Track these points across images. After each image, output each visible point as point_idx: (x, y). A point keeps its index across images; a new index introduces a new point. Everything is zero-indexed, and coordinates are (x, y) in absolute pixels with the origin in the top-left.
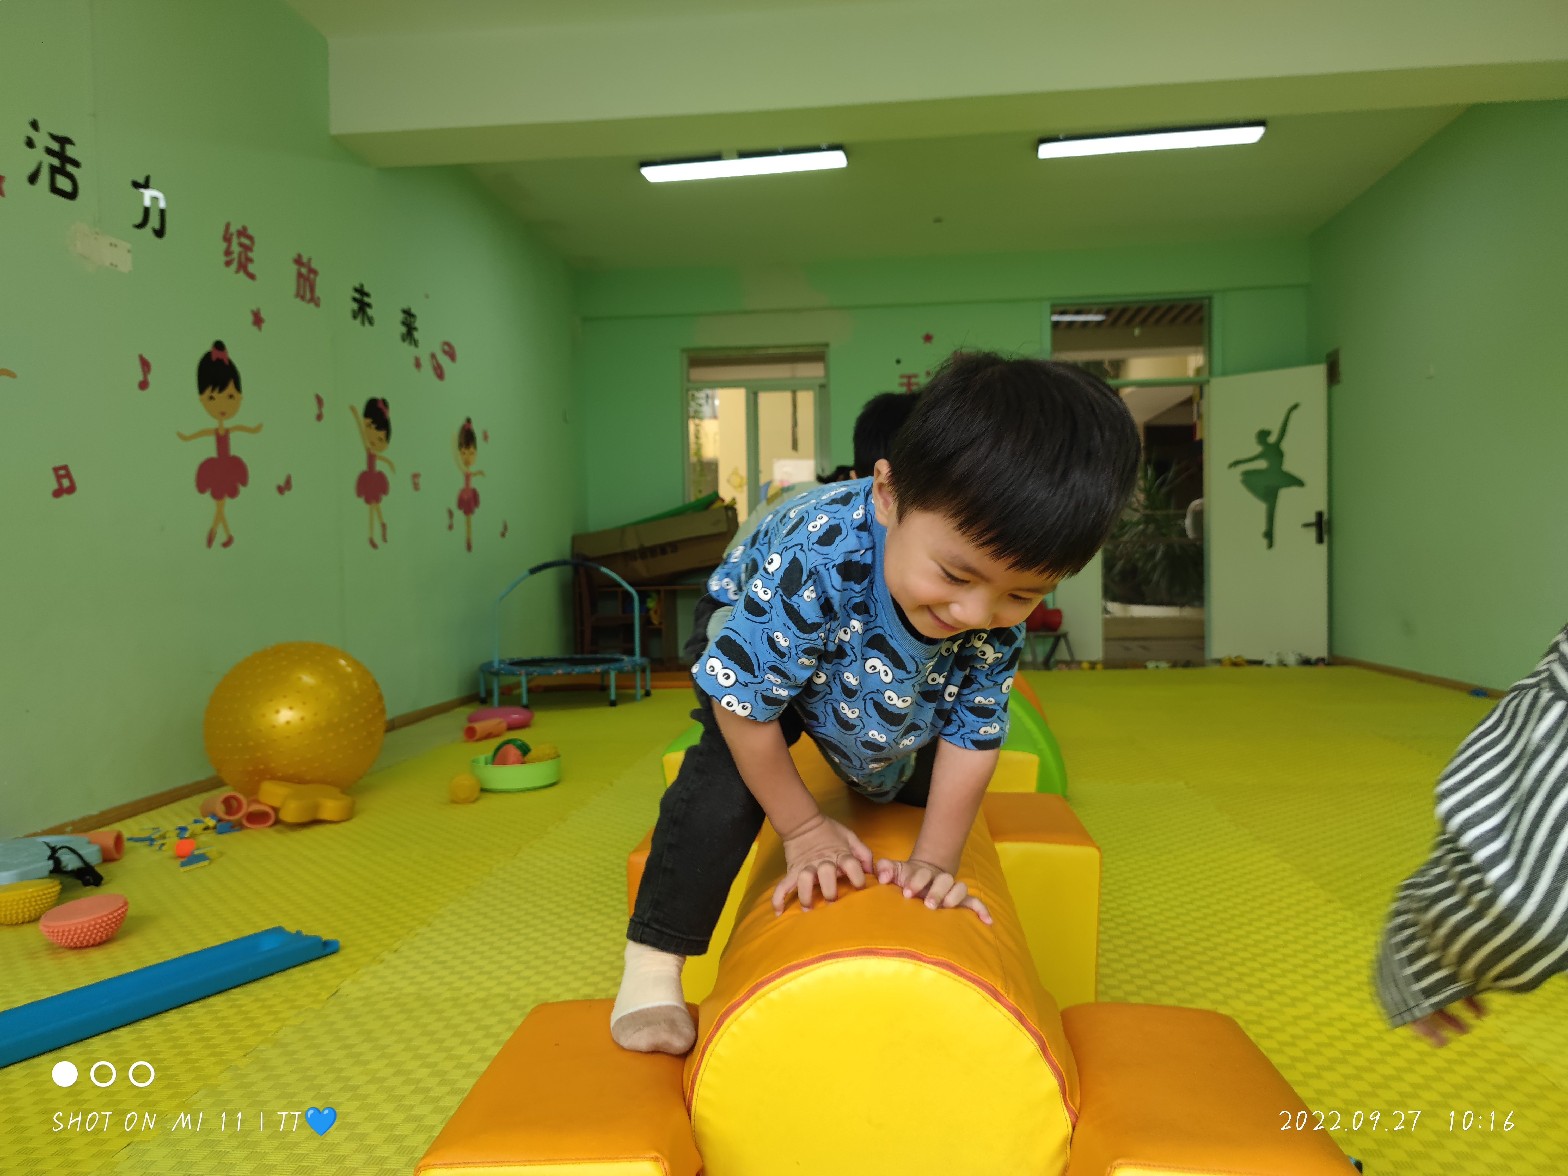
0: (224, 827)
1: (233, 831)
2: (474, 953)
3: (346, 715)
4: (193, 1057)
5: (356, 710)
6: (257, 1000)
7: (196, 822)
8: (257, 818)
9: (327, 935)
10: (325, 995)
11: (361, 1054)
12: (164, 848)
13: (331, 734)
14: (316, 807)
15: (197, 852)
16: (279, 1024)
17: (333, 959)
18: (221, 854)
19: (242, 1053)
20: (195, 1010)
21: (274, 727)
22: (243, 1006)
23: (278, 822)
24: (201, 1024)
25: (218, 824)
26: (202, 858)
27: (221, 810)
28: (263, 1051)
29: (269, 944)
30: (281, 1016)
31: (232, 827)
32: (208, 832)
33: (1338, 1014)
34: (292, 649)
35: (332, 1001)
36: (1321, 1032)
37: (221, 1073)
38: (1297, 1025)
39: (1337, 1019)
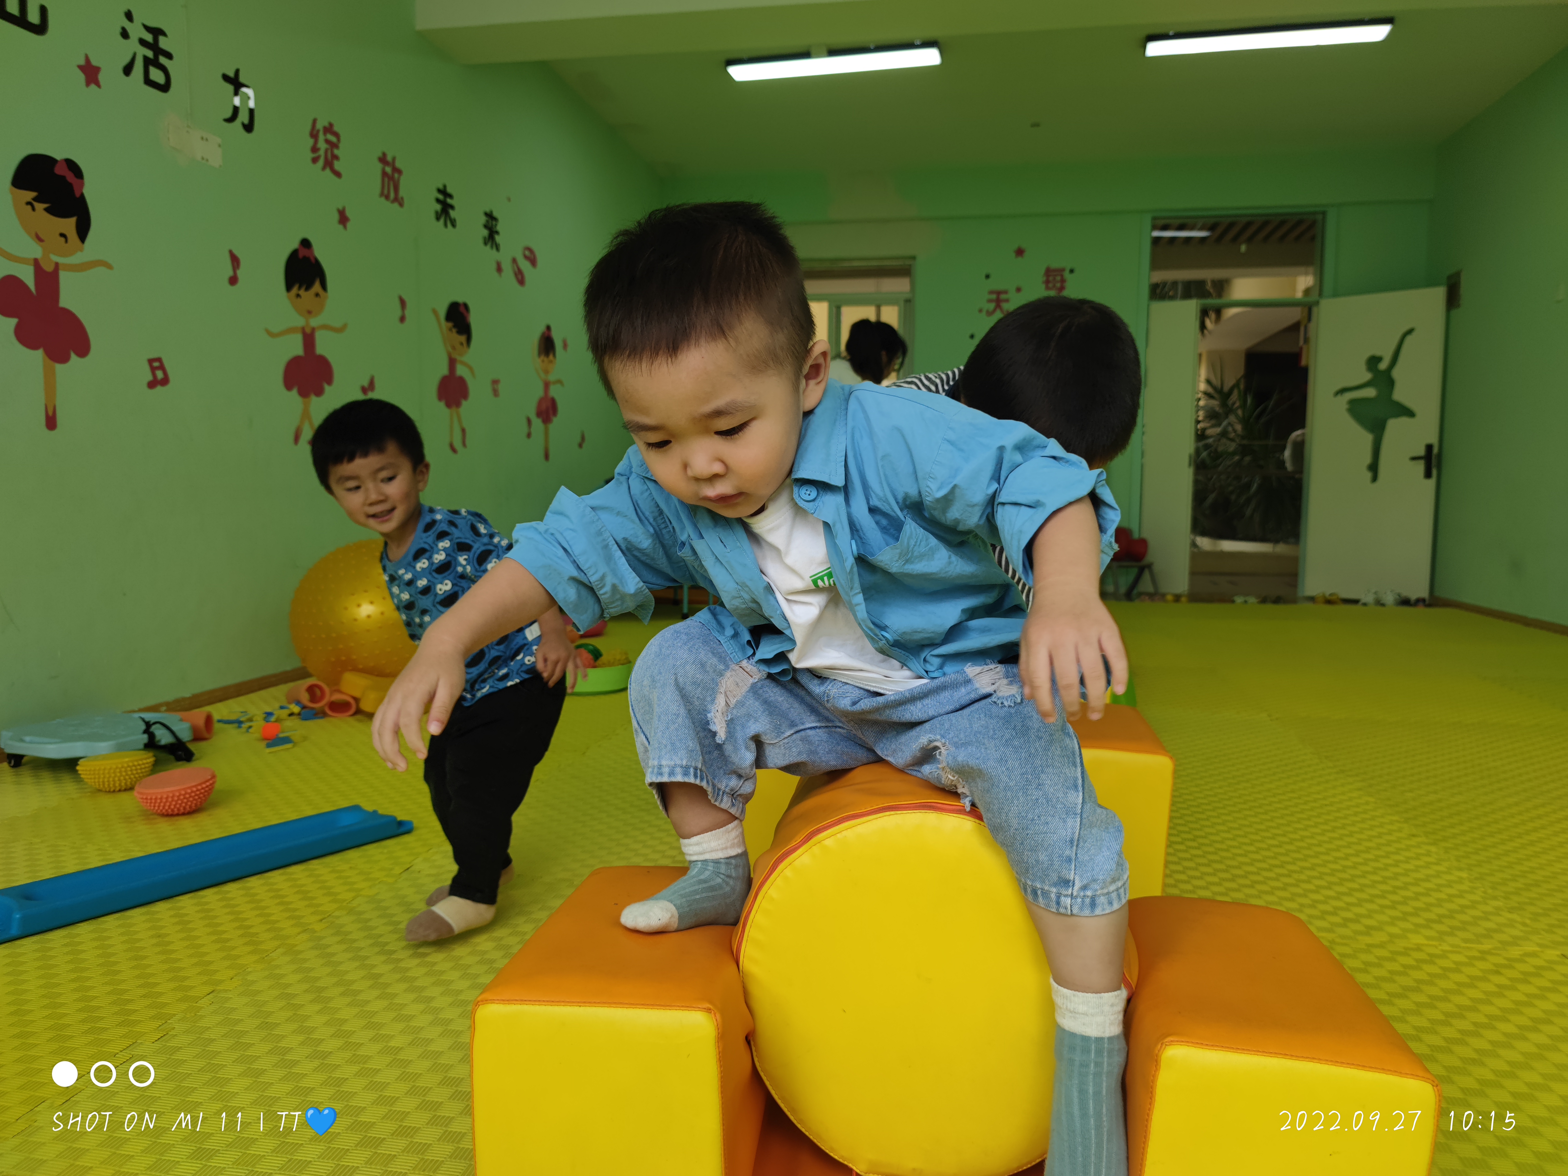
0: (308, 714)
1: (315, 718)
4: (273, 918)
6: (334, 871)
7: (282, 708)
8: (339, 707)
9: (401, 817)
10: (398, 870)
12: (250, 730)
15: (281, 735)
16: (353, 894)
17: (407, 838)
18: (305, 738)
19: (319, 917)
20: (277, 877)
21: (356, 620)
22: (320, 875)
23: (357, 711)
24: (281, 890)
25: (303, 711)
26: (287, 740)
27: (305, 698)
28: (338, 917)
29: (347, 820)
30: (355, 886)
31: (315, 715)
32: (293, 717)
33: (1415, 945)
34: (373, 546)
35: (405, 876)
36: (1396, 961)
37: (298, 934)
38: (1371, 952)
39: (1413, 949)
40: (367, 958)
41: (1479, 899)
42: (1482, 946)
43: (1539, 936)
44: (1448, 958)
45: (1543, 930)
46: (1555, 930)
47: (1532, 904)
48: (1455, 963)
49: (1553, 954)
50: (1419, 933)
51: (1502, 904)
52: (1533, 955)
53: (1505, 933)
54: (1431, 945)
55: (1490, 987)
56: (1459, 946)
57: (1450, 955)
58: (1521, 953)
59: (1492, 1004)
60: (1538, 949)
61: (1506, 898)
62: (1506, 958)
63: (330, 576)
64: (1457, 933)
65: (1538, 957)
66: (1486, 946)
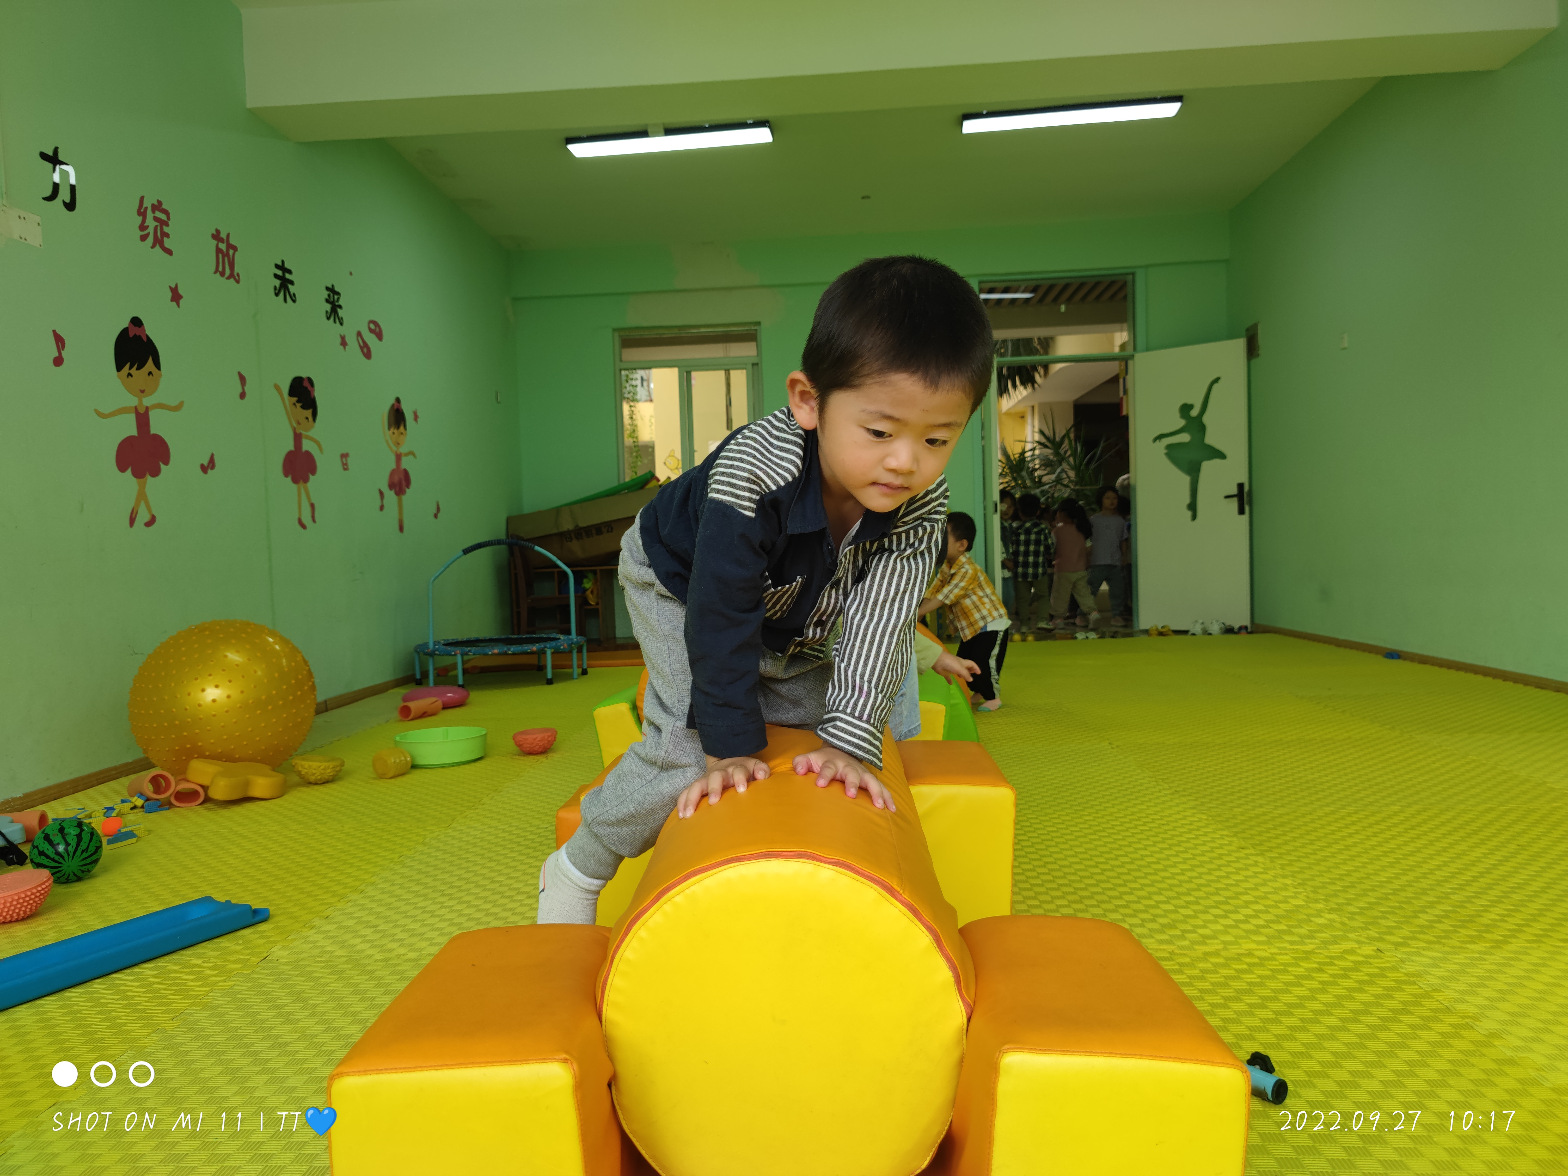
0: (152, 806)
1: (160, 810)
2: (405, 917)
3: (274, 692)
4: (119, 1021)
5: (284, 687)
6: (184, 967)
7: (123, 801)
8: (186, 797)
9: (256, 905)
10: (254, 960)
11: (291, 1013)
13: (259, 712)
14: (247, 784)
15: (124, 830)
16: (207, 989)
17: (262, 927)
18: (150, 832)
19: (169, 1016)
20: (123, 978)
21: (200, 705)
22: (170, 972)
23: (207, 800)
24: (127, 991)
25: (146, 803)
26: (130, 835)
27: (149, 790)
28: (191, 1014)
29: (197, 913)
30: (209, 981)
31: (160, 806)
32: (135, 811)
33: (1247, 950)
34: (218, 627)
35: (262, 965)
36: (1229, 966)
37: (150, 1034)
38: (1207, 960)
39: (1245, 954)
40: (224, 1052)
41: (1302, 903)
42: (1307, 947)
43: (1357, 934)
44: (1276, 960)
45: (1360, 927)
46: (1370, 927)
47: (1349, 904)
48: (1283, 964)
49: (1369, 949)
50: (1250, 939)
51: (1322, 906)
52: (1352, 951)
53: (1325, 933)
54: (1260, 950)
55: (1315, 985)
56: (1286, 949)
57: (1277, 957)
58: (1341, 950)
59: (1317, 1000)
60: (1357, 946)
61: (1326, 900)
62: (1327, 957)
63: (171, 661)
64: (1283, 936)
65: (1356, 953)
66: (1310, 946)
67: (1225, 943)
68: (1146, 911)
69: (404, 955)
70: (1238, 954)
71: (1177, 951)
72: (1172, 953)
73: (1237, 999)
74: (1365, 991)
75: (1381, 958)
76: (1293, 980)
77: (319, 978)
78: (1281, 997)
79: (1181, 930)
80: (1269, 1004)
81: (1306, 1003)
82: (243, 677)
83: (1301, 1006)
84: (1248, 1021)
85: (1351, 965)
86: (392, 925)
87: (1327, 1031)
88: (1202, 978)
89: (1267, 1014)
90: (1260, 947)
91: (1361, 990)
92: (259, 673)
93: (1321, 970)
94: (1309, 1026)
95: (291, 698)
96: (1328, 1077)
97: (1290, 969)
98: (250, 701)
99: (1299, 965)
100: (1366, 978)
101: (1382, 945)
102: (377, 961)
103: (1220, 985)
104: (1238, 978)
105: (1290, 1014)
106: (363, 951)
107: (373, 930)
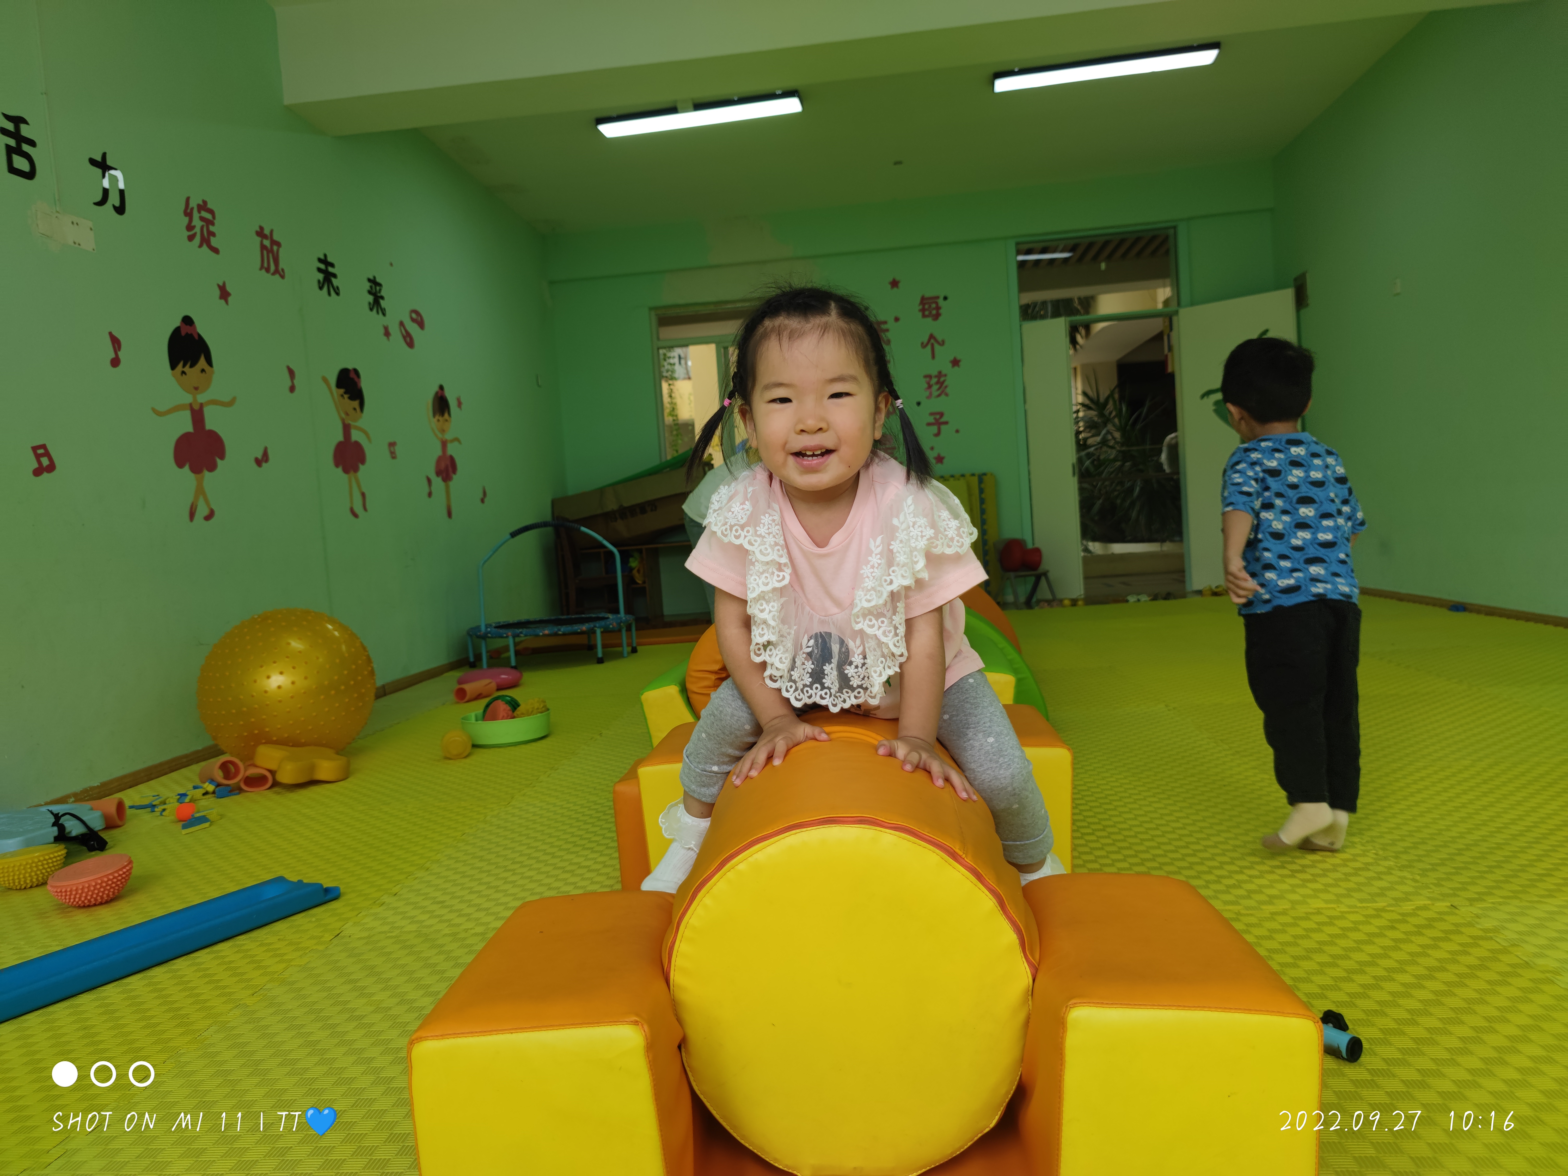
0: (223, 791)
1: (230, 796)
2: (471, 893)
3: (336, 678)
4: (202, 998)
5: (346, 672)
6: (261, 945)
7: (195, 788)
8: (255, 782)
9: (327, 884)
10: (328, 937)
11: (365, 988)
12: (164, 813)
13: (322, 697)
14: (312, 768)
15: (197, 815)
16: (284, 965)
17: (333, 905)
18: (222, 816)
19: (249, 992)
20: (204, 956)
21: (266, 692)
22: (248, 950)
23: (275, 784)
24: (208, 969)
25: (217, 789)
26: (203, 819)
27: (219, 775)
28: (270, 990)
29: (271, 893)
30: (285, 957)
31: (231, 791)
32: (207, 796)
33: (1315, 909)
34: (280, 616)
35: (335, 941)
36: (1298, 926)
37: (231, 1010)
38: (1275, 920)
39: (1313, 914)
40: (303, 1026)
41: (1370, 860)
42: (1377, 904)
43: (1429, 890)
44: (1346, 918)
45: (1432, 884)
46: (1443, 883)
47: (1419, 861)
48: (1353, 922)
49: (1442, 906)
50: (1318, 897)
51: (1392, 863)
52: (1425, 908)
53: (1396, 890)
54: (1329, 908)
55: (1387, 942)
56: (1356, 907)
57: (1347, 916)
58: (1413, 907)
59: (1390, 957)
60: (1429, 902)
61: (1396, 857)
62: (1400, 914)
63: (237, 650)
64: (1353, 894)
65: (1429, 909)
66: (1381, 904)
67: (1294, 903)
68: (1210, 873)
69: (471, 929)
70: (1306, 913)
71: (1243, 912)
72: (1238, 914)
73: (1307, 958)
74: (1440, 948)
75: (1457, 914)
76: (1365, 938)
77: (390, 953)
78: (1352, 955)
79: (1247, 891)
80: (1340, 962)
81: (1379, 961)
82: (306, 663)
83: (1373, 964)
84: (1319, 979)
85: (1424, 922)
86: (458, 900)
87: (1401, 989)
88: (1270, 938)
89: (1339, 973)
90: (1329, 906)
91: (1435, 947)
92: (321, 660)
93: (1393, 928)
94: (1383, 984)
95: (352, 683)
96: (1404, 1034)
97: (1361, 927)
98: (314, 687)
99: (1370, 923)
100: (1440, 935)
101: (1456, 901)
102: (445, 935)
103: (1288, 944)
104: (1307, 937)
105: (1362, 972)
106: (431, 926)
107: (440, 905)
